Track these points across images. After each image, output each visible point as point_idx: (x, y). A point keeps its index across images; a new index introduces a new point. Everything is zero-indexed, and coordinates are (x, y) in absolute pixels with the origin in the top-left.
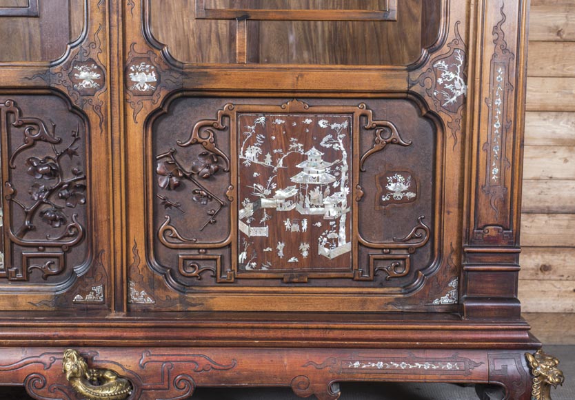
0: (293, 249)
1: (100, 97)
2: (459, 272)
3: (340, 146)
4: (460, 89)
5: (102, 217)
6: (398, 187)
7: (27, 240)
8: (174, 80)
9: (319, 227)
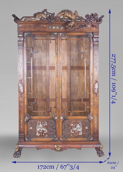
0: (76, 134)
1: (57, 120)
2: (93, 136)
3: (81, 124)
4: (92, 118)
5: (57, 131)
6: (87, 128)
7: (50, 133)
8: (65, 118)
9: (79, 132)
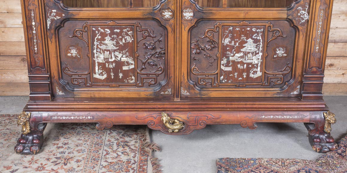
0: (240, 75)
1: (172, 21)
2: (301, 83)
3: (260, 38)
4: (306, 17)
5: (172, 64)
6: (280, 52)
7: (142, 72)
8: (200, 15)
9: (250, 67)
